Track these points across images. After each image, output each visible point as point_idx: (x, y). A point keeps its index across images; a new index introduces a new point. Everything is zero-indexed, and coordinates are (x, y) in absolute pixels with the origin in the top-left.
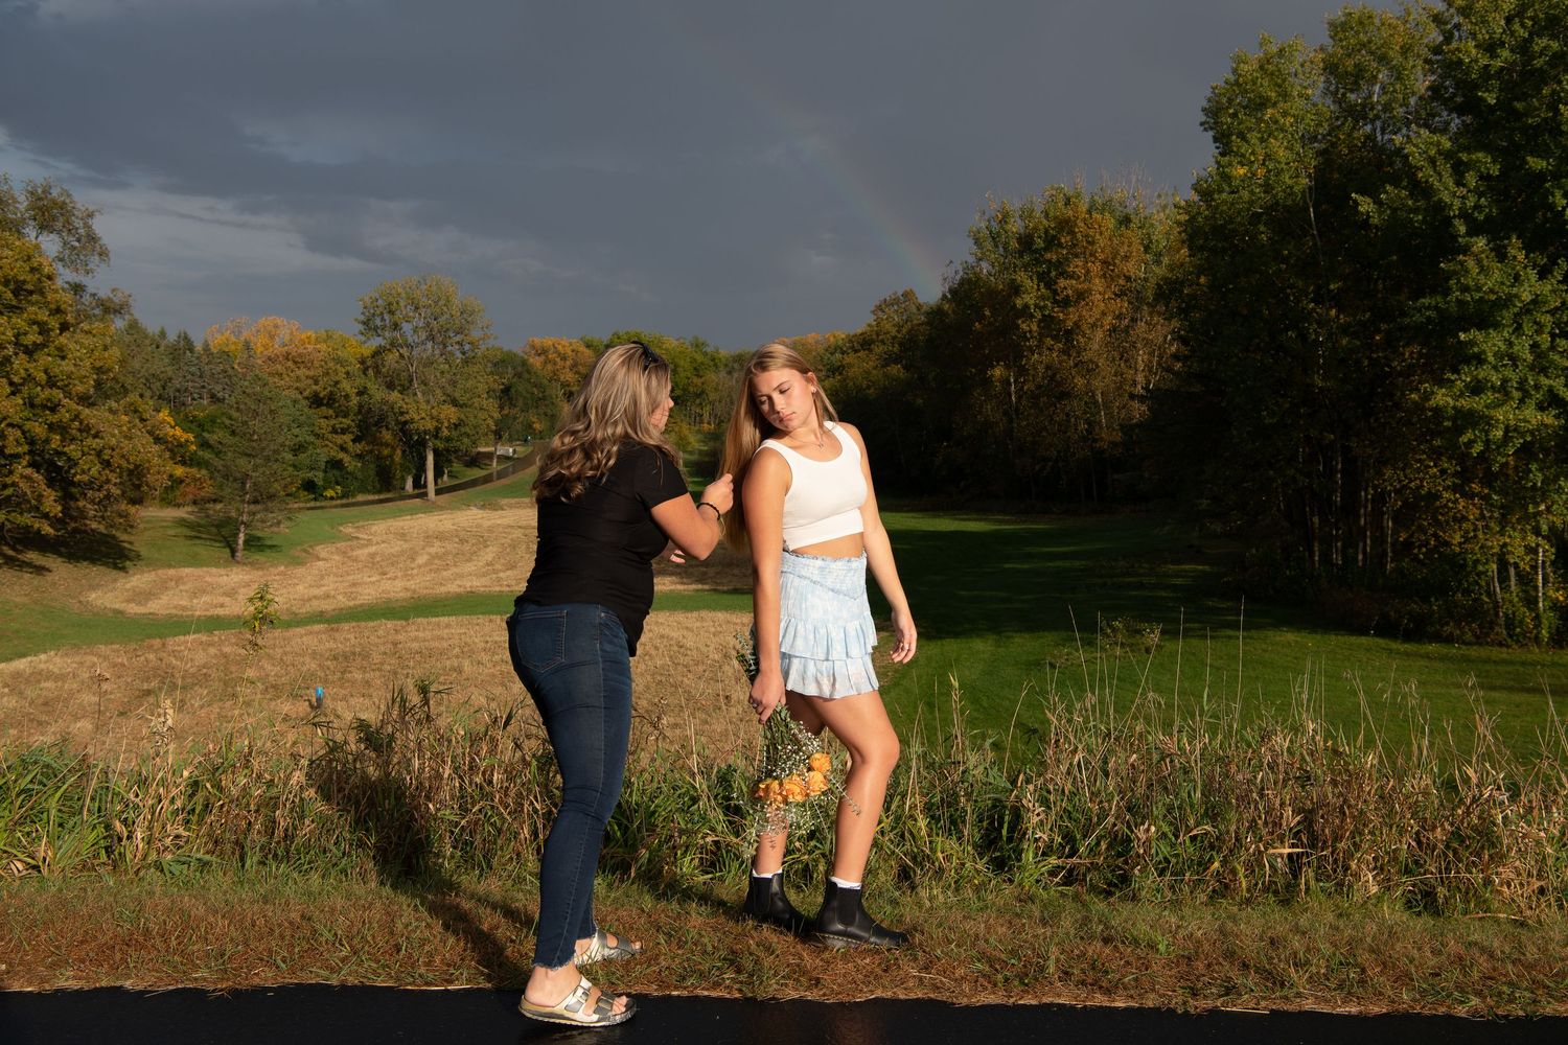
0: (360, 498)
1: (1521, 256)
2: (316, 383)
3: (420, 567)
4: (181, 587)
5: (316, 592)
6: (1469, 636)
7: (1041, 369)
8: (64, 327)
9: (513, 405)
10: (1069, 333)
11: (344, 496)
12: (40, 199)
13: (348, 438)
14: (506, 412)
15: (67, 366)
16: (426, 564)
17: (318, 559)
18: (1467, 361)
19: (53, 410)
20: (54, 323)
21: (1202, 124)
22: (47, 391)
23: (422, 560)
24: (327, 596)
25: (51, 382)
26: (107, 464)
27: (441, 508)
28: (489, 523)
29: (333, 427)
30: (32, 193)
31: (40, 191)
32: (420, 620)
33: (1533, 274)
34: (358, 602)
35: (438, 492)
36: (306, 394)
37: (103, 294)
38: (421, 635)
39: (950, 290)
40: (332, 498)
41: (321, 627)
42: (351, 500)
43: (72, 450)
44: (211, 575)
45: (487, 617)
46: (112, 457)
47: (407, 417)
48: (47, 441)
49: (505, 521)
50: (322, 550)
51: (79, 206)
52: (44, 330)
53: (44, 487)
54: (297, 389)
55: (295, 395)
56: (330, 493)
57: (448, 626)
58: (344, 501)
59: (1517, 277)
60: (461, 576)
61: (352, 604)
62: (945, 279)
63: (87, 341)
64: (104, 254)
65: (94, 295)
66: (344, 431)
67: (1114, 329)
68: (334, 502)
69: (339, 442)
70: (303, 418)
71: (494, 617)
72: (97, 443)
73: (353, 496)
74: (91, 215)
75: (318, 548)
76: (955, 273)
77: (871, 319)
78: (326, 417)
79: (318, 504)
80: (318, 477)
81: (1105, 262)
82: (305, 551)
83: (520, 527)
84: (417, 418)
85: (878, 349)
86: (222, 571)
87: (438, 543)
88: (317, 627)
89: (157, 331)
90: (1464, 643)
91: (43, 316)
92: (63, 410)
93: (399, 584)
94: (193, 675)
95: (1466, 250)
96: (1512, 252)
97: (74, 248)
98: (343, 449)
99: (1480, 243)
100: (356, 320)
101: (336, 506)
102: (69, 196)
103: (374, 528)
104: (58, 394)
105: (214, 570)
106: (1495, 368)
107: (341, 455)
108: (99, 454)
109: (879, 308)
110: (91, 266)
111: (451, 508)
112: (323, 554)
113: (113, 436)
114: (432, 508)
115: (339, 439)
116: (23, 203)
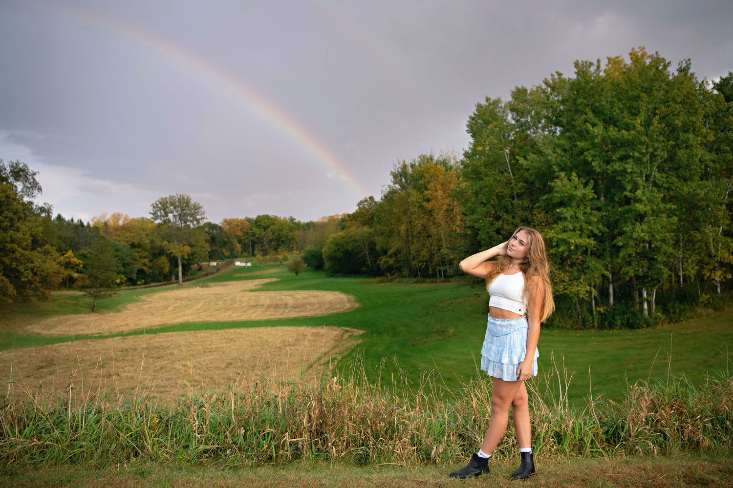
0: (152, 284)
1: (576, 179)
2: (134, 239)
3: (169, 312)
4: (68, 323)
5: (123, 323)
6: (568, 326)
7: (420, 225)
8: (19, 219)
9: (216, 245)
10: (430, 211)
11: (145, 283)
12: (15, 168)
13: (147, 260)
14: (213, 248)
15: (20, 235)
16: (171, 311)
17: (128, 309)
18: (561, 219)
19: (13, 252)
20: (15, 217)
21: (467, 131)
22: (11, 245)
23: (170, 309)
24: (127, 325)
25: (13, 241)
26: (35, 274)
27: (185, 287)
28: (202, 293)
29: (141, 256)
30: (12, 166)
31: (15, 165)
32: (162, 334)
33: (582, 186)
34: (139, 327)
35: (184, 281)
36: (129, 243)
37: (40, 205)
38: (160, 340)
39: (384, 196)
40: (140, 285)
41: (120, 338)
42: (148, 285)
43: (21, 268)
44: (81, 318)
45: (189, 332)
46: (38, 271)
47: (171, 251)
48: (11, 265)
49: (209, 292)
50: (129, 306)
51: (30, 171)
52: (11, 220)
53: (9, 284)
54: (126, 241)
55: (125, 243)
56: (139, 283)
57: (172, 336)
58: (145, 286)
59: (576, 187)
60: (184, 315)
61: (136, 328)
62: (382, 192)
63: (29, 224)
64: (40, 189)
65: (37, 206)
66: (145, 258)
67: (447, 211)
68: (141, 286)
69: (143, 262)
70: (128, 253)
71: (191, 332)
72: (31, 265)
73: (149, 283)
74: (35, 174)
75: (128, 305)
76: (386, 190)
77: (357, 208)
78: (138, 252)
79: (134, 287)
80: (134, 276)
81: (442, 184)
82: (123, 307)
83: (214, 294)
84: (174, 251)
85: (359, 219)
86: (87, 316)
87: (179, 302)
88: (117, 338)
89: (70, 219)
90: (567, 329)
91: (11, 215)
92: (17, 252)
93: (158, 319)
94: (62, 359)
95: (557, 177)
96: (573, 178)
97: (28, 187)
98: (145, 265)
99: (563, 174)
100: (150, 213)
101: (142, 288)
102: (26, 167)
103: (155, 296)
104: (15, 246)
105: (82, 315)
106: (571, 222)
107: (144, 267)
108: (32, 270)
109: (359, 204)
110: (34, 194)
111: (189, 287)
112: (129, 308)
113: (38, 262)
114: (181, 287)
115: (143, 261)
116: (8, 170)
